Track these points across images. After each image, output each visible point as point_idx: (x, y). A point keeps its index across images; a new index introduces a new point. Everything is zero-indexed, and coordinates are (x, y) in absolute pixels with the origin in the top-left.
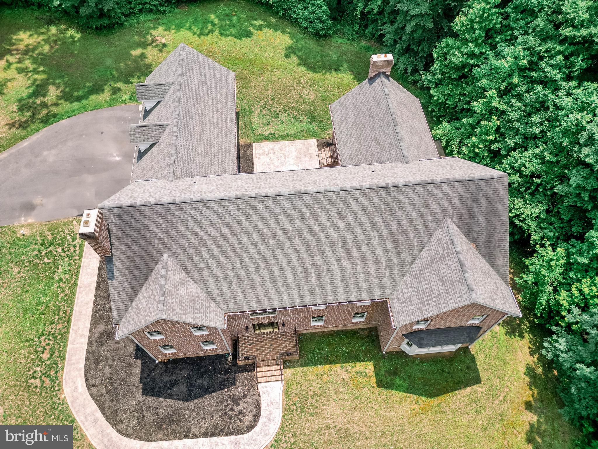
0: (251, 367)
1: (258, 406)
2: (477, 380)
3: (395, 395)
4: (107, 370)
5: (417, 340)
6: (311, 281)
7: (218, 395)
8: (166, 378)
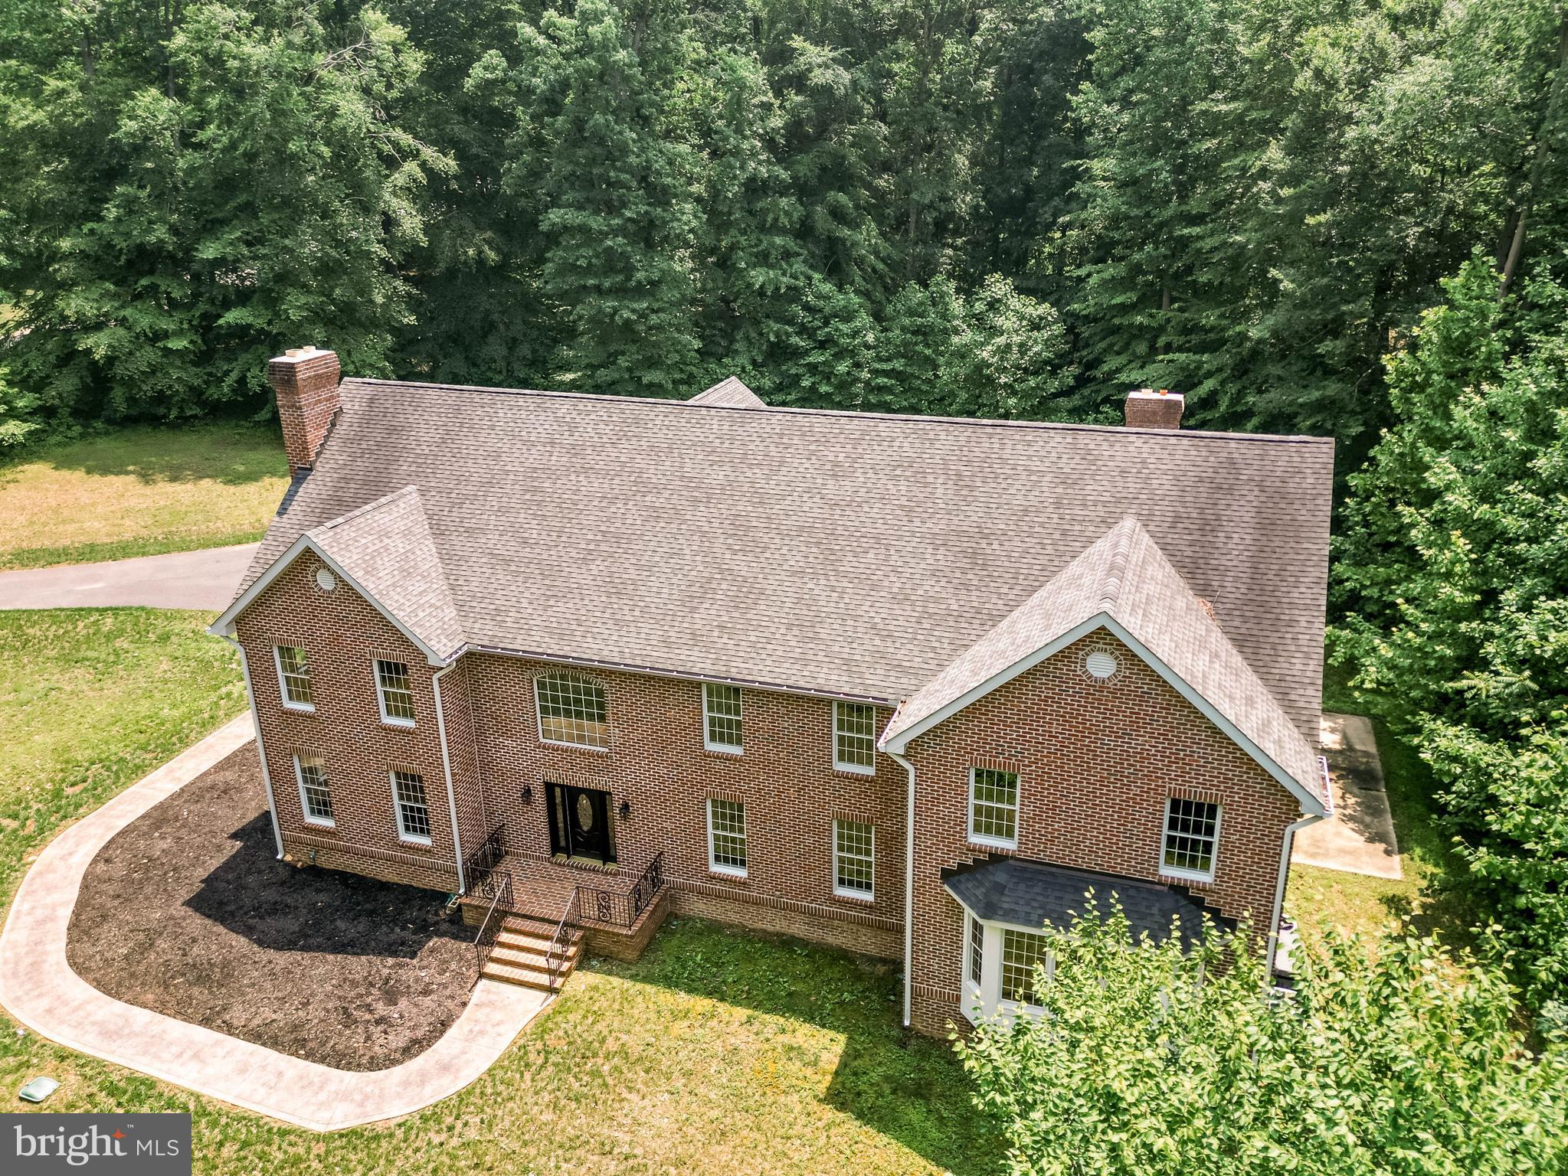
5: (980, 892)
6: (709, 611)
8: (270, 895)
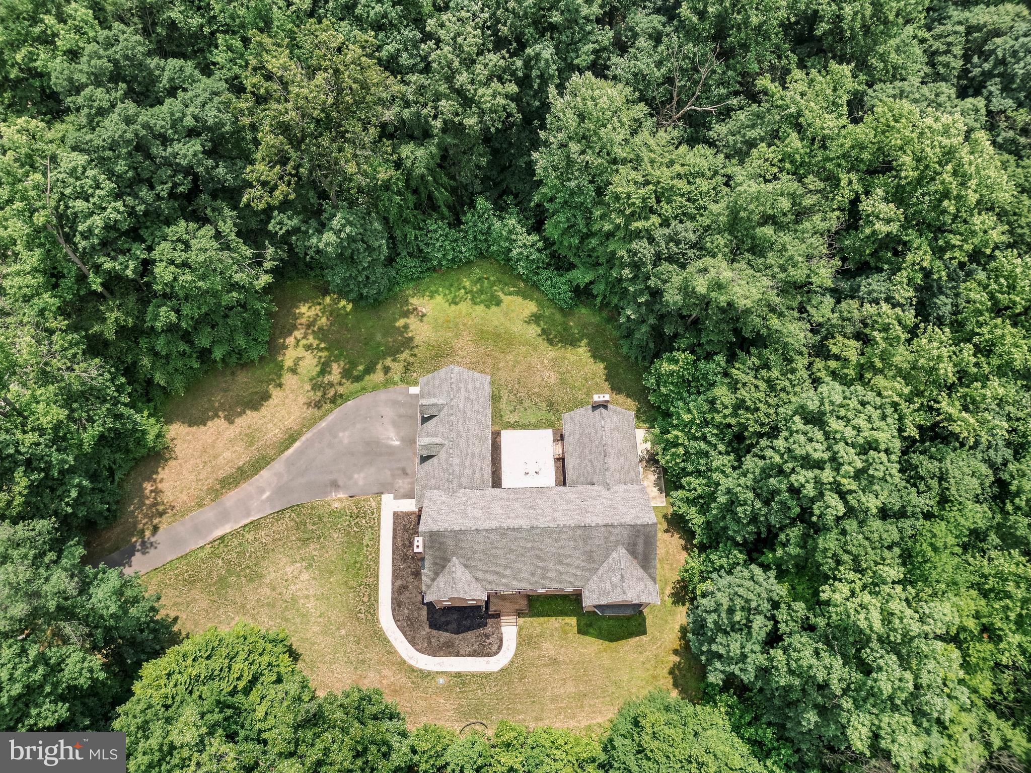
0: (497, 616)
1: (501, 640)
2: (644, 633)
3: (588, 639)
4: (406, 611)
6: (538, 576)
7: (476, 632)
8: (443, 619)
